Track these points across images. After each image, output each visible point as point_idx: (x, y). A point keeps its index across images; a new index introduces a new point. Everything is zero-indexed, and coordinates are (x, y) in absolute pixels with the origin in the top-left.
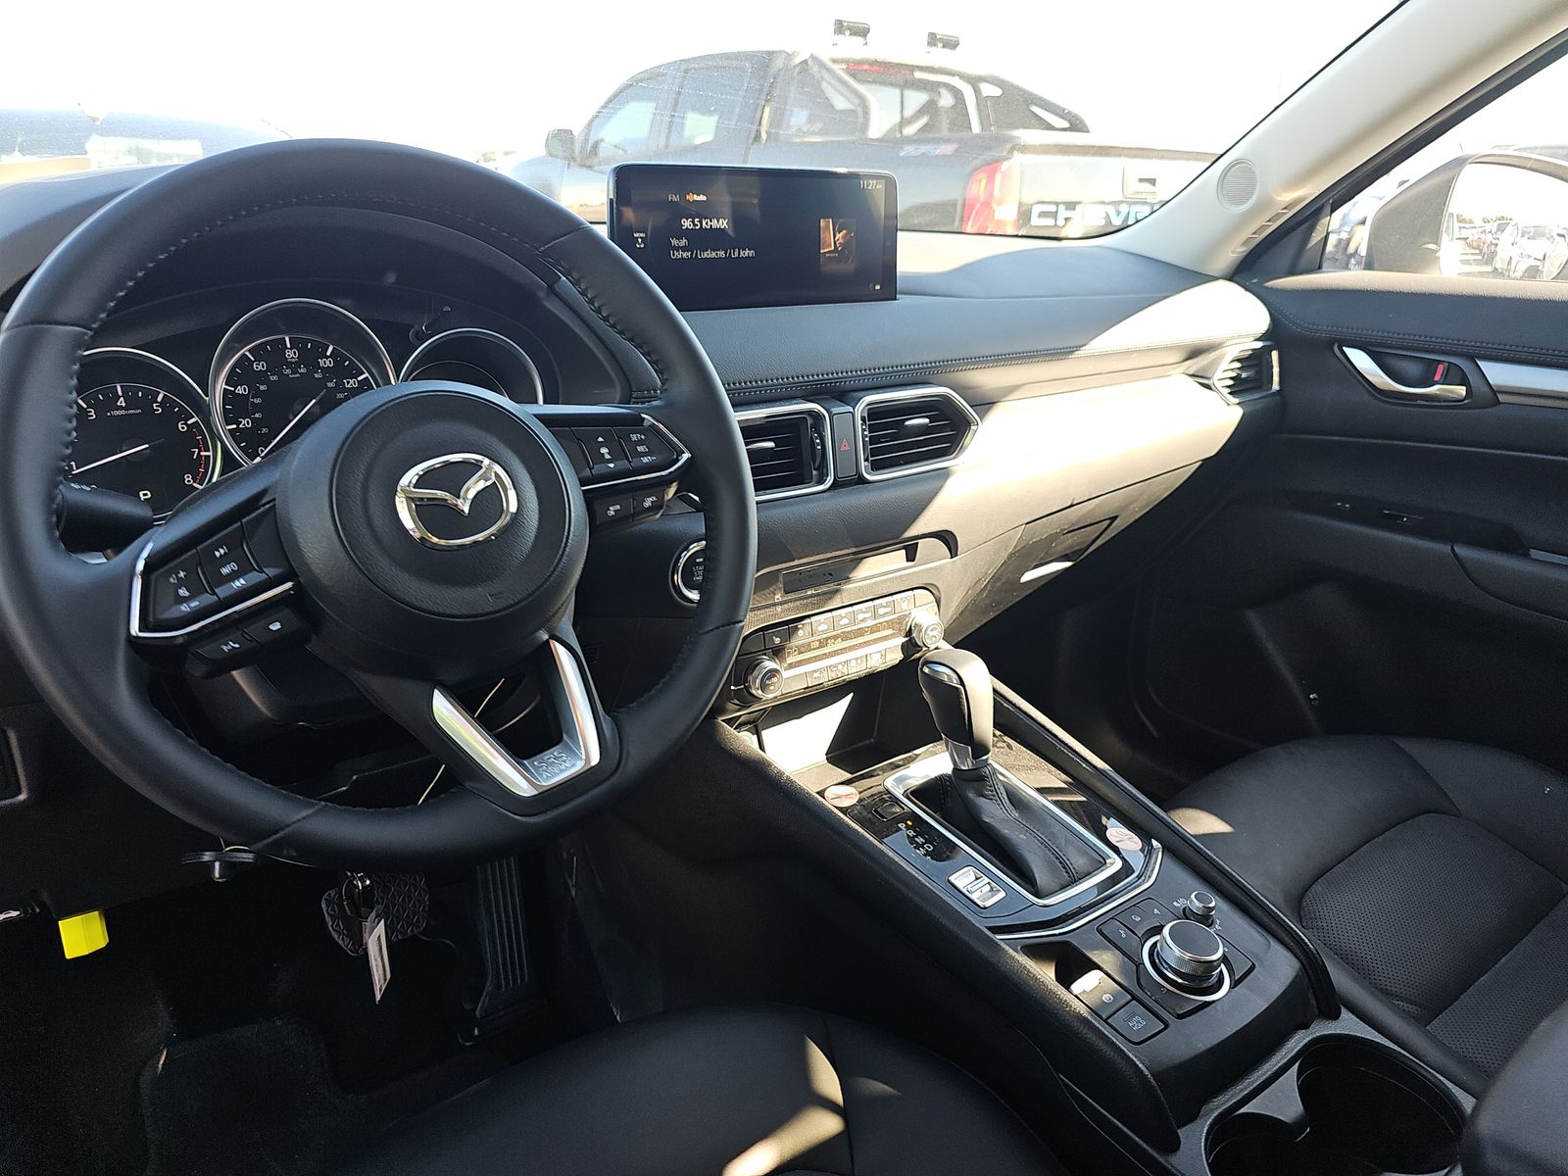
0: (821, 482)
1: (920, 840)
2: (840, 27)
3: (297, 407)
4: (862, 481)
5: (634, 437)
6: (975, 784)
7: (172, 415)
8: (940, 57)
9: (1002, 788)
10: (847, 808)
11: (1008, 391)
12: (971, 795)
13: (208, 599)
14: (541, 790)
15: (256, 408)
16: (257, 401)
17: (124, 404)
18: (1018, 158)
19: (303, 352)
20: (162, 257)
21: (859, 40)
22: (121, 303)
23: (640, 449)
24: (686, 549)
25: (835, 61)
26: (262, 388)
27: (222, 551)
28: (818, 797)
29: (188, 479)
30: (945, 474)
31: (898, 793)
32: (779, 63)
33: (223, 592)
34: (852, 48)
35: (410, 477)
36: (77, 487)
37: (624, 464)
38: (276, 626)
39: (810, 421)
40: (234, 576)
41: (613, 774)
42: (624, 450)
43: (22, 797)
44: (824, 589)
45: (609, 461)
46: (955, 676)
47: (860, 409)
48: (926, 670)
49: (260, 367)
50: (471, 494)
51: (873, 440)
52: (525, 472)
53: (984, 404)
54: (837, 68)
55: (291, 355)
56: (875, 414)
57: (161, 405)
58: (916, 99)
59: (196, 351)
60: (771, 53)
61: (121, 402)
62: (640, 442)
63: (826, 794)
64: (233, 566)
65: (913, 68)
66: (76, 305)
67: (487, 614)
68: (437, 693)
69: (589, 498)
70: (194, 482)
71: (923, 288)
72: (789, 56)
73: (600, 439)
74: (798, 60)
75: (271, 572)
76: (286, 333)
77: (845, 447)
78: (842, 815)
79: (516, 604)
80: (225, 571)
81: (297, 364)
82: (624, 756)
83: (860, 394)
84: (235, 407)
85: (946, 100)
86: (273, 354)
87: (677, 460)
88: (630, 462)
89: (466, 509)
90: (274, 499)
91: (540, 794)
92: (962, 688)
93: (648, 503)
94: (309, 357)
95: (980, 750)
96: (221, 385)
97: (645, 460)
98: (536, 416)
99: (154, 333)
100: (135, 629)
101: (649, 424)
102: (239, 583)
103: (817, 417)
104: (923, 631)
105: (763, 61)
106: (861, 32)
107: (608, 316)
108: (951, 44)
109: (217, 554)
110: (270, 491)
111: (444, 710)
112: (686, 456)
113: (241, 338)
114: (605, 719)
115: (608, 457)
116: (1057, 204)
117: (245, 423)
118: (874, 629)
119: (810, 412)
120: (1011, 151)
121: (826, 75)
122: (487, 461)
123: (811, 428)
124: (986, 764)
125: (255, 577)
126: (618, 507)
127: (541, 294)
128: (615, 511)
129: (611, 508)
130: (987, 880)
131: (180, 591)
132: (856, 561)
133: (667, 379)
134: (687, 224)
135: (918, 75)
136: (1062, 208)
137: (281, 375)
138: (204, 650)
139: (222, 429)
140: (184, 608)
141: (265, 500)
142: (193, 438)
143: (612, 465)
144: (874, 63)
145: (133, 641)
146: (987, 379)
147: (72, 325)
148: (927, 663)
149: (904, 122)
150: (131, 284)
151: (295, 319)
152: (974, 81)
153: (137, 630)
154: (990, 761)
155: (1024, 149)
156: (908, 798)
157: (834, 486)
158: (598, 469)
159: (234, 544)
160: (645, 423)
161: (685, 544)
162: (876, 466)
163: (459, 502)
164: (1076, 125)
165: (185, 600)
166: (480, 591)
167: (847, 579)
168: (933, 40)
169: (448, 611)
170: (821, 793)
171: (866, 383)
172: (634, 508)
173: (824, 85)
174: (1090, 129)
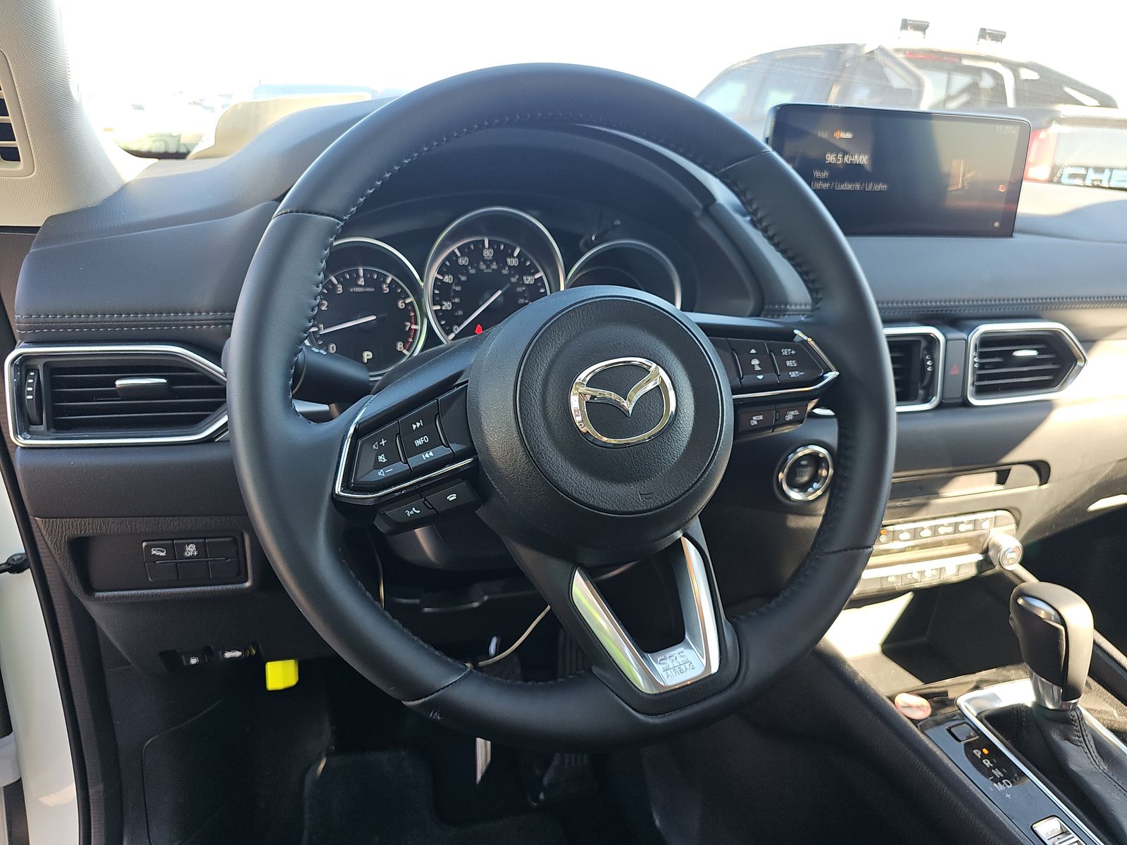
0: (926, 401)
1: (998, 773)
2: (905, 25)
3: (486, 295)
4: (966, 404)
5: (785, 352)
6: (1062, 727)
7: (395, 295)
8: (988, 48)
9: (1089, 736)
10: (919, 721)
11: (1109, 332)
12: (1056, 737)
13: (400, 467)
14: (662, 691)
15: (457, 294)
16: (458, 288)
17: (363, 284)
18: (1055, 128)
19: (497, 252)
20: (406, 161)
21: (919, 34)
22: (370, 199)
23: (789, 363)
24: (794, 451)
25: (898, 50)
26: (463, 278)
27: (418, 424)
28: (889, 702)
29: (400, 346)
30: (1048, 406)
31: (971, 714)
32: (850, 52)
33: (414, 461)
34: (914, 40)
35: (585, 375)
36: (317, 351)
37: (773, 378)
38: (452, 497)
39: (924, 344)
40: (425, 448)
41: (732, 684)
42: (775, 366)
43: (248, 584)
44: (914, 501)
45: (759, 373)
46: (1053, 612)
47: (974, 337)
48: (1020, 601)
49: (464, 262)
50: (636, 398)
51: (982, 366)
52: (686, 379)
53: (1089, 341)
54: (900, 56)
55: (488, 253)
56: (986, 341)
57: (389, 286)
58: (961, 81)
59: (418, 246)
60: (844, 46)
61: (361, 282)
62: (790, 357)
63: (897, 700)
64: (425, 439)
65: (960, 56)
66: (335, 198)
67: (636, 513)
68: (578, 576)
69: (738, 405)
70: (404, 348)
71: (1039, 228)
72: (858, 48)
73: (753, 351)
74: (867, 50)
75: (456, 447)
76: (487, 235)
77: (955, 371)
78: (913, 727)
79: (663, 506)
80: (419, 442)
81: (491, 261)
82: (743, 670)
83: (974, 323)
84: (442, 292)
85: (987, 82)
86: (474, 252)
87: (822, 378)
88: (778, 376)
89: (630, 410)
90: (467, 381)
91: (660, 694)
92: (1062, 628)
93: (789, 417)
94: (501, 257)
95: (1071, 692)
96: (433, 274)
97: (793, 374)
98: (699, 324)
99: (391, 229)
100: (338, 489)
101: (800, 340)
102: (428, 455)
103: (932, 341)
104: (1002, 552)
105: (836, 52)
106: (922, 27)
107: (773, 236)
108: (998, 37)
109: (414, 426)
110: (464, 374)
111: (583, 593)
112: (832, 375)
113: (452, 238)
114: (726, 623)
115: (758, 368)
116: (1087, 168)
117: (447, 306)
118: (952, 543)
119: (927, 336)
120: (1049, 124)
121: (888, 62)
122: (654, 365)
123: (924, 350)
124: (1075, 708)
125: (441, 451)
126: (761, 417)
127: (697, 214)
128: (758, 421)
129: (754, 418)
130: (1076, 838)
131: (380, 457)
132: (946, 480)
133: (821, 299)
134: (831, 158)
135: (966, 62)
136: (1091, 171)
137: (478, 269)
138: (392, 513)
139: (430, 309)
140: (381, 473)
141: (459, 382)
142: (407, 314)
143: (760, 377)
144: (931, 52)
145: (335, 498)
146: (1093, 318)
147: (328, 215)
148: (1022, 594)
149: (949, 98)
150: (379, 183)
151: (496, 225)
152: (1014, 67)
153: (339, 490)
154: (1079, 706)
155: (1061, 121)
156: (982, 722)
157: (940, 406)
158: (747, 380)
159: (429, 419)
160: (796, 339)
161: (793, 448)
162: (981, 391)
163: (625, 404)
164: (1106, 102)
165: (382, 466)
166: (633, 488)
167: (936, 495)
168: (983, 34)
169: (602, 505)
170: (892, 699)
171: (981, 312)
172: (776, 420)
173: (887, 71)
174: (1119, 105)
